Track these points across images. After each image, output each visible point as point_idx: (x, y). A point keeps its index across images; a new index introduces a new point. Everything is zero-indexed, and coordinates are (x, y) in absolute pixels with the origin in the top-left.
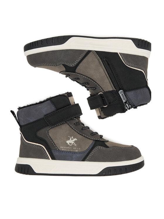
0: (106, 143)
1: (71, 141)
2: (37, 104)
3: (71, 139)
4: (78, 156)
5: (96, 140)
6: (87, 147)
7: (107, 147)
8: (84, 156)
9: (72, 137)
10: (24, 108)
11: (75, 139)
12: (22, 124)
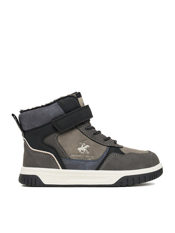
0: (121, 149)
1: (83, 149)
2: (43, 106)
3: (82, 145)
4: (91, 164)
5: (110, 146)
6: (101, 155)
7: (123, 154)
8: (97, 164)
9: (84, 143)
10: (28, 111)
11: (88, 146)
12: (26, 129)
